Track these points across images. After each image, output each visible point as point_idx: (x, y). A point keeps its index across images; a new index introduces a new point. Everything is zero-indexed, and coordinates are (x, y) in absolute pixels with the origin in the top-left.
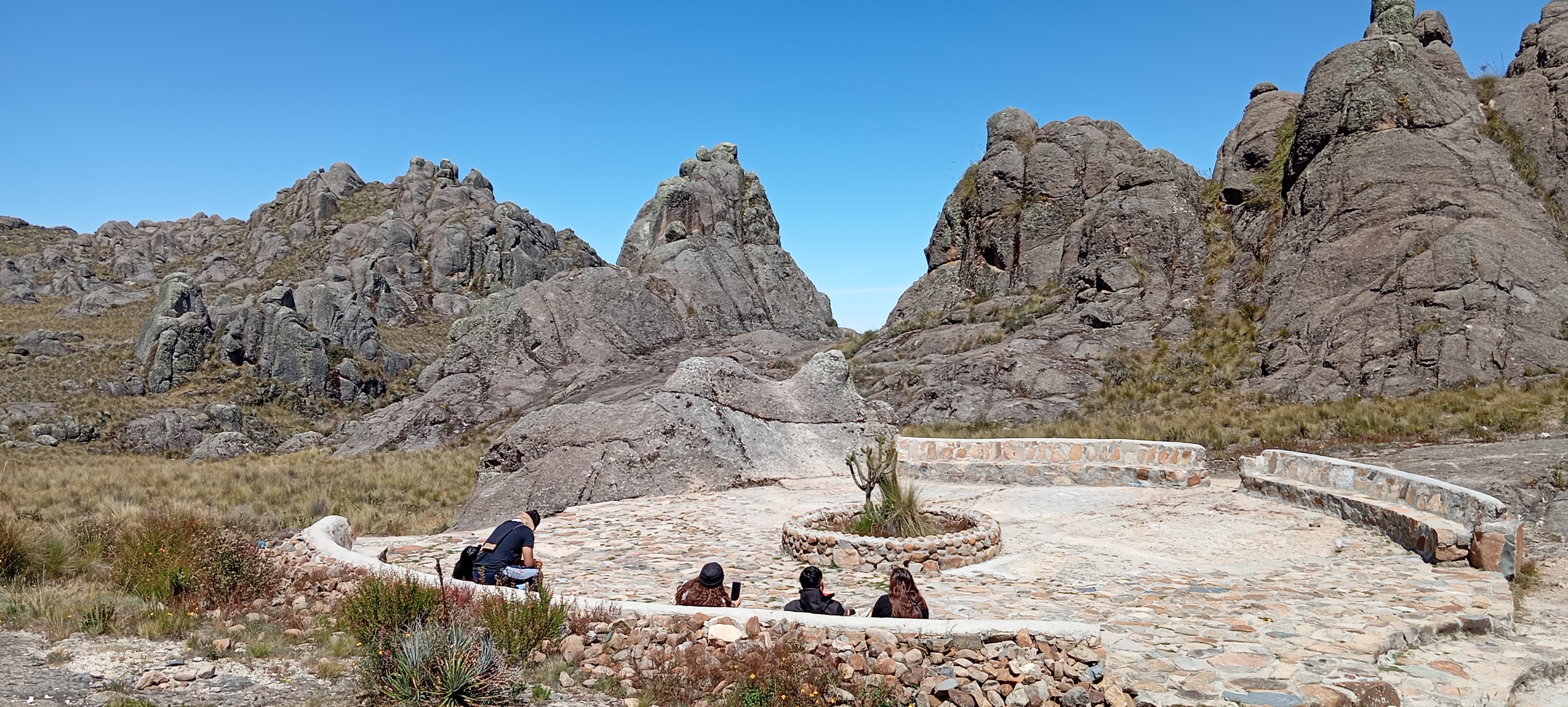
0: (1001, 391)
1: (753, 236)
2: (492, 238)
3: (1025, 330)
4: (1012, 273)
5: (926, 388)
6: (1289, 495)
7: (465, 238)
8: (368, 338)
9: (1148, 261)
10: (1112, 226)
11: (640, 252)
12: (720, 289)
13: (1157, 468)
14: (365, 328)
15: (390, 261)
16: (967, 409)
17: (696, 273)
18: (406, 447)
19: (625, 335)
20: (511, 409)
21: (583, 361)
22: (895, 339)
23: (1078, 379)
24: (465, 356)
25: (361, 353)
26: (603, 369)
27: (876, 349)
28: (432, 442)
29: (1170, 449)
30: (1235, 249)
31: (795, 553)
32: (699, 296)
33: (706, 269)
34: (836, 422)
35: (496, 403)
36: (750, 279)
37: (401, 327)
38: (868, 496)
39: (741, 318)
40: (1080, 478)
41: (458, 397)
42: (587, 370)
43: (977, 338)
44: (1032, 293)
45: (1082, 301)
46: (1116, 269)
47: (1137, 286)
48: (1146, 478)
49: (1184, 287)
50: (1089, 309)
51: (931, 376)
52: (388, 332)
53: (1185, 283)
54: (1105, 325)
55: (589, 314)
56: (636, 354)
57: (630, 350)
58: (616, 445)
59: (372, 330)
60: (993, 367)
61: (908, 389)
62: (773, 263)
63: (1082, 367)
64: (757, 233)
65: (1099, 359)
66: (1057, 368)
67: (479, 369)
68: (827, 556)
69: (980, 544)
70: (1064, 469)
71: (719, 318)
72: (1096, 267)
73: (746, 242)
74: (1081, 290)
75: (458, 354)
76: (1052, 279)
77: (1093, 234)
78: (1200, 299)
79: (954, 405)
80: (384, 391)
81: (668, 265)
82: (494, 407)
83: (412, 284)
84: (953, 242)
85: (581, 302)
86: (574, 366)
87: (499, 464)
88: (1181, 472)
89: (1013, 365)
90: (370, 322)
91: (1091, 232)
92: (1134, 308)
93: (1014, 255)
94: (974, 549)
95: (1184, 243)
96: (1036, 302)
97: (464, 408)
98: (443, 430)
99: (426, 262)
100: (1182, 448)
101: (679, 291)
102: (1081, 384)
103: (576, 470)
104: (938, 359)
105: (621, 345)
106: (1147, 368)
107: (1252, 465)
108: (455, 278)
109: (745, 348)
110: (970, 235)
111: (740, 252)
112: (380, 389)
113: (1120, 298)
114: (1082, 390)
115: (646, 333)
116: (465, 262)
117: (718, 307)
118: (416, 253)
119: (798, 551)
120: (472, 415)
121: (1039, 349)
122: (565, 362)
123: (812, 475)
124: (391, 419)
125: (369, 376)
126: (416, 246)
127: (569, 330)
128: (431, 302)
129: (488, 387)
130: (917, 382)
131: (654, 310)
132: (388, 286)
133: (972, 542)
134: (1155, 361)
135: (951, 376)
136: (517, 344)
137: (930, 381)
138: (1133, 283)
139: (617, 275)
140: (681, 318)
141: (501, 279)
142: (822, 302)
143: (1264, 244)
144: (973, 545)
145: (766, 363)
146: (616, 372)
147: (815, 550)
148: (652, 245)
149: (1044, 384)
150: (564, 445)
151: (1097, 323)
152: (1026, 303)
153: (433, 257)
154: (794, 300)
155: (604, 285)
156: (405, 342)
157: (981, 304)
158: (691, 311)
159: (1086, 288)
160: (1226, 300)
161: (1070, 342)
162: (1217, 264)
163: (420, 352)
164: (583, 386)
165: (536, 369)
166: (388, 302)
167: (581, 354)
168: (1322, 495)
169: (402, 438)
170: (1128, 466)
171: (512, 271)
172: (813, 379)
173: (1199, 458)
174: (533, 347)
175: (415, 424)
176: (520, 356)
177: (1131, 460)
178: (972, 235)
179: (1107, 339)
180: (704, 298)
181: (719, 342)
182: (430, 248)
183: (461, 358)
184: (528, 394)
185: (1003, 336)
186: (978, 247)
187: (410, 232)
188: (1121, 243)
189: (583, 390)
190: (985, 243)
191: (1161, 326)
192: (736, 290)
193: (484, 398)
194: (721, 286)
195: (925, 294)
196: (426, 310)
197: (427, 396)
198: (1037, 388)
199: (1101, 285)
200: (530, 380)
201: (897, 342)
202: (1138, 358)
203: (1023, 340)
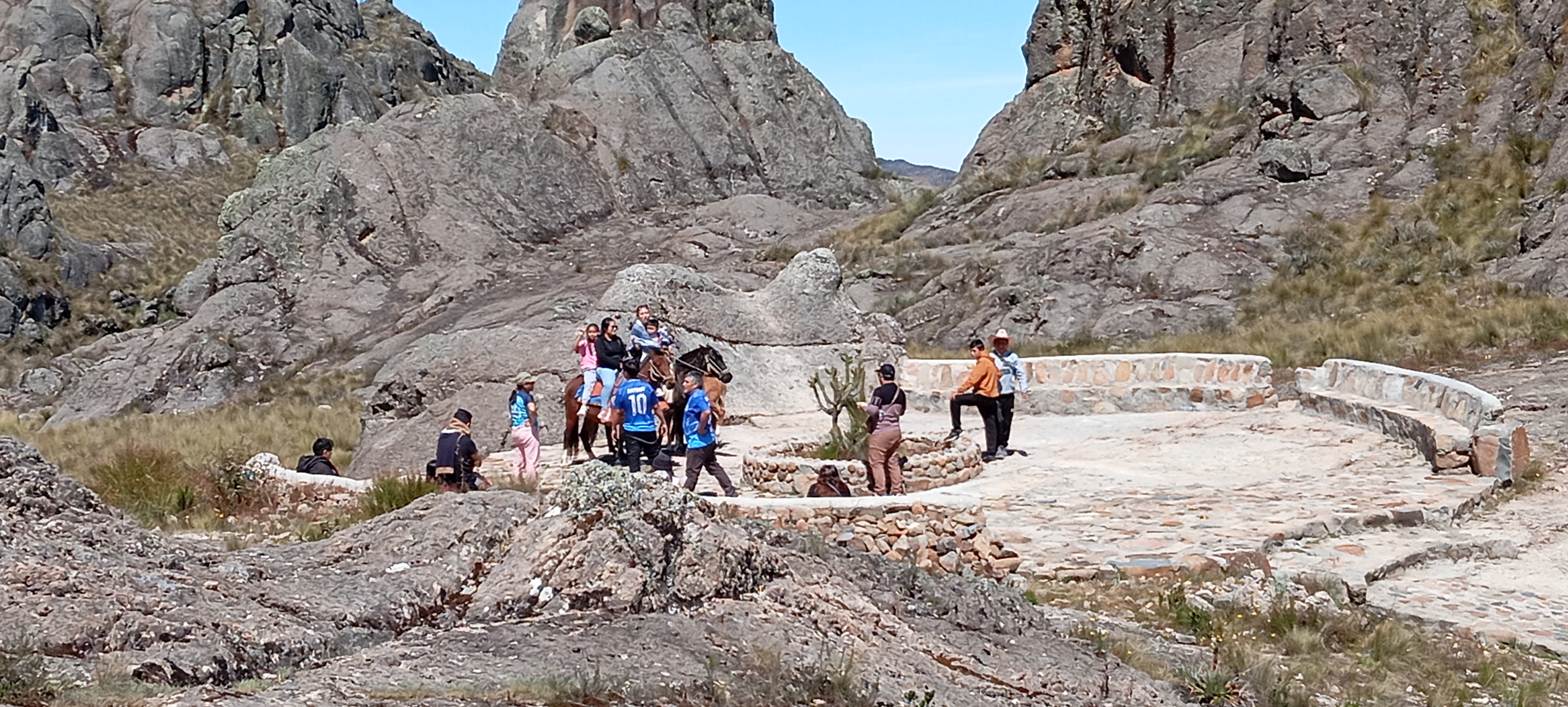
0: (1118, 290)
1: (728, 26)
2: (240, 20)
3: (1167, 190)
4: (1163, 88)
5: (1003, 288)
6: (1339, 410)
7: (191, 23)
8: (31, 219)
9: (1375, 66)
10: (1318, 10)
11: (532, 63)
12: (673, 125)
13: (1213, 387)
14: (25, 200)
15: (53, 70)
16: (1062, 319)
17: (630, 98)
18: (168, 406)
19: (513, 210)
20: (335, 340)
21: (448, 258)
22: (969, 205)
23: (1239, 267)
24: (250, 254)
25: (20, 246)
26: (481, 269)
27: (935, 223)
28: (211, 395)
29: (1231, 363)
30: (1519, 41)
31: (756, 483)
32: (635, 138)
33: (647, 90)
34: (825, 343)
35: (308, 331)
36: (724, 104)
37: (81, 194)
38: (835, 420)
39: (710, 172)
40: (1126, 404)
41: (247, 323)
42: (456, 272)
43: (1098, 202)
44: (1193, 123)
45: (1269, 135)
46: (1321, 83)
47: (1356, 109)
48: (1200, 400)
49: (1432, 109)
50: (1274, 150)
51: (1012, 268)
52: (62, 205)
53: (1434, 102)
54: (1297, 177)
55: (452, 176)
56: (534, 242)
57: (522, 236)
58: (543, 378)
59: (37, 203)
60: (1106, 252)
61: (976, 290)
62: (765, 73)
63: (1249, 248)
64: (734, 20)
65: (1277, 234)
66: (1209, 250)
67: (275, 275)
68: (788, 482)
69: (950, 466)
70: (1107, 393)
71: (672, 175)
72: (1290, 79)
73: (716, 38)
74: (1268, 118)
75: (238, 250)
76: (1225, 99)
77: (1288, 23)
78: (1454, 130)
79: (1043, 314)
80: (67, 314)
81: (582, 85)
82: (307, 338)
83: (96, 113)
84: (1066, 37)
85: (437, 157)
86: (433, 266)
87: (392, 408)
88: (1239, 390)
89: (1137, 248)
90: (33, 189)
91: (1285, 19)
92: (1347, 148)
93: (1166, 58)
94: (944, 472)
95: (1435, 35)
96: (1199, 138)
97: (258, 340)
98: (227, 377)
99: (119, 69)
100: (1244, 362)
101: (603, 130)
102: (1244, 275)
103: (496, 411)
104: (1026, 241)
105: (509, 228)
106: (1349, 247)
107: (1309, 378)
108: (175, 98)
109: (718, 226)
110: (1094, 25)
111: (705, 57)
112: (59, 311)
113: (1327, 130)
114: (1244, 285)
115: (550, 206)
116: (193, 68)
117: (670, 155)
118: (100, 52)
119: (758, 480)
120: (273, 351)
121: (1185, 220)
122: (415, 259)
123: (791, 411)
124: (139, 362)
125: (38, 289)
126: (99, 40)
127: (420, 204)
128: (134, 146)
129: (293, 304)
130: (990, 279)
131: (561, 166)
132: (52, 119)
133: (942, 463)
134: (1365, 234)
135: (1041, 268)
136: (335, 232)
137: (1011, 276)
138: (1349, 105)
139: (494, 108)
140: (607, 177)
141: (261, 97)
142: (856, 136)
143: (1560, 35)
144: (943, 466)
145: (754, 251)
146: (503, 274)
147: (775, 477)
148: (552, 51)
149: (1185, 277)
150: (477, 380)
151: (1285, 175)
152: (1182, 140)
153: (131, 59)
154: (803, 137)
155: (475, 125)
156: (94, 223)
157: (1109, 143)
158: (624, 164)
159: (1276, 114)
160: (1495, 130)
161: (1236, 207)
162: (1489, 69)
163: (124, 241)
164: (451, 299)
165: (369, 273)
166: (55, 148)
167: (442, 245)
168: (1366, 409)
169: (160, 392)
170: (1181, 386)
171: (280, 83)
172: (794, 288)
173: (1262, 373)
174: (362, 236)
175: (180, 369)
176: (341, 250)
177: (1187, 380)
178: (1097, 24)
179: (1296, 201)
180: (647, 141)
181: (674, 218)
182: (125, 43)
183: (243, 258)
184: (360, 315)
185: (1140, 196)
186: (1107, 45)
187: (85, 14)
188: (1331, 38)
189: (451, 305)
190: (1118, 37)
191: (1387, 175)
192: (700, 124)
193: (288, 324)
194: (675, 118)
195: (1021, 126)
196: (125, 161)
197: (193, 323)
198: (1174, 284)
199: (1300, 110)
200: (361, 291)
201: (973, 209)
202: (1338, 231)
203: (1161, 206)
